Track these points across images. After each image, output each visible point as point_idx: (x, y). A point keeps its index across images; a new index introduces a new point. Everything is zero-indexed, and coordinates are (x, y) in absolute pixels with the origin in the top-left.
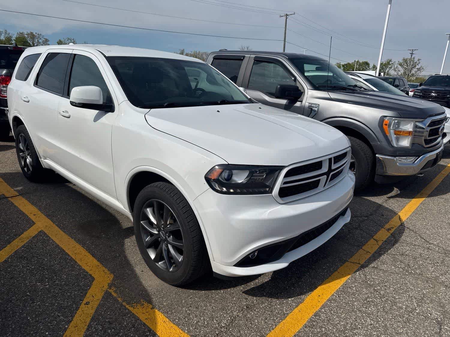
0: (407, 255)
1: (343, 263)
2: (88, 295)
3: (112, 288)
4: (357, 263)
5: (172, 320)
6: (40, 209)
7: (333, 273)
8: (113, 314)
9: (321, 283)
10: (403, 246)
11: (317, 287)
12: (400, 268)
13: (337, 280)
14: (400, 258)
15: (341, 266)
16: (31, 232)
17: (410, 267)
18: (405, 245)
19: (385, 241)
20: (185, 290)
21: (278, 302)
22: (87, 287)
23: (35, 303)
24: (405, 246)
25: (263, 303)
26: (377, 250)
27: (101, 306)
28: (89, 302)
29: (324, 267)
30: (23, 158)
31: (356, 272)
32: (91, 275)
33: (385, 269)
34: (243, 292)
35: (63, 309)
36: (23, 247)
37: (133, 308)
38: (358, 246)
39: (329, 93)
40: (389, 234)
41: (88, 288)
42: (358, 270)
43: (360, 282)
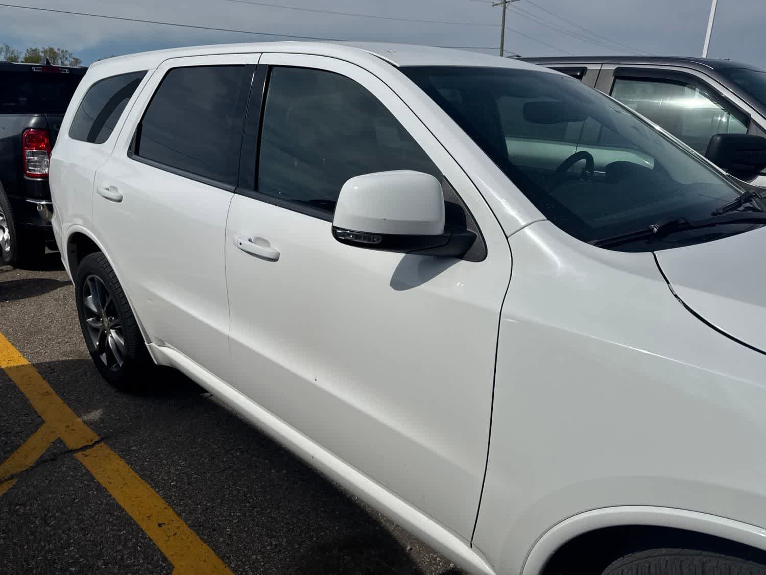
30: (96, 330)
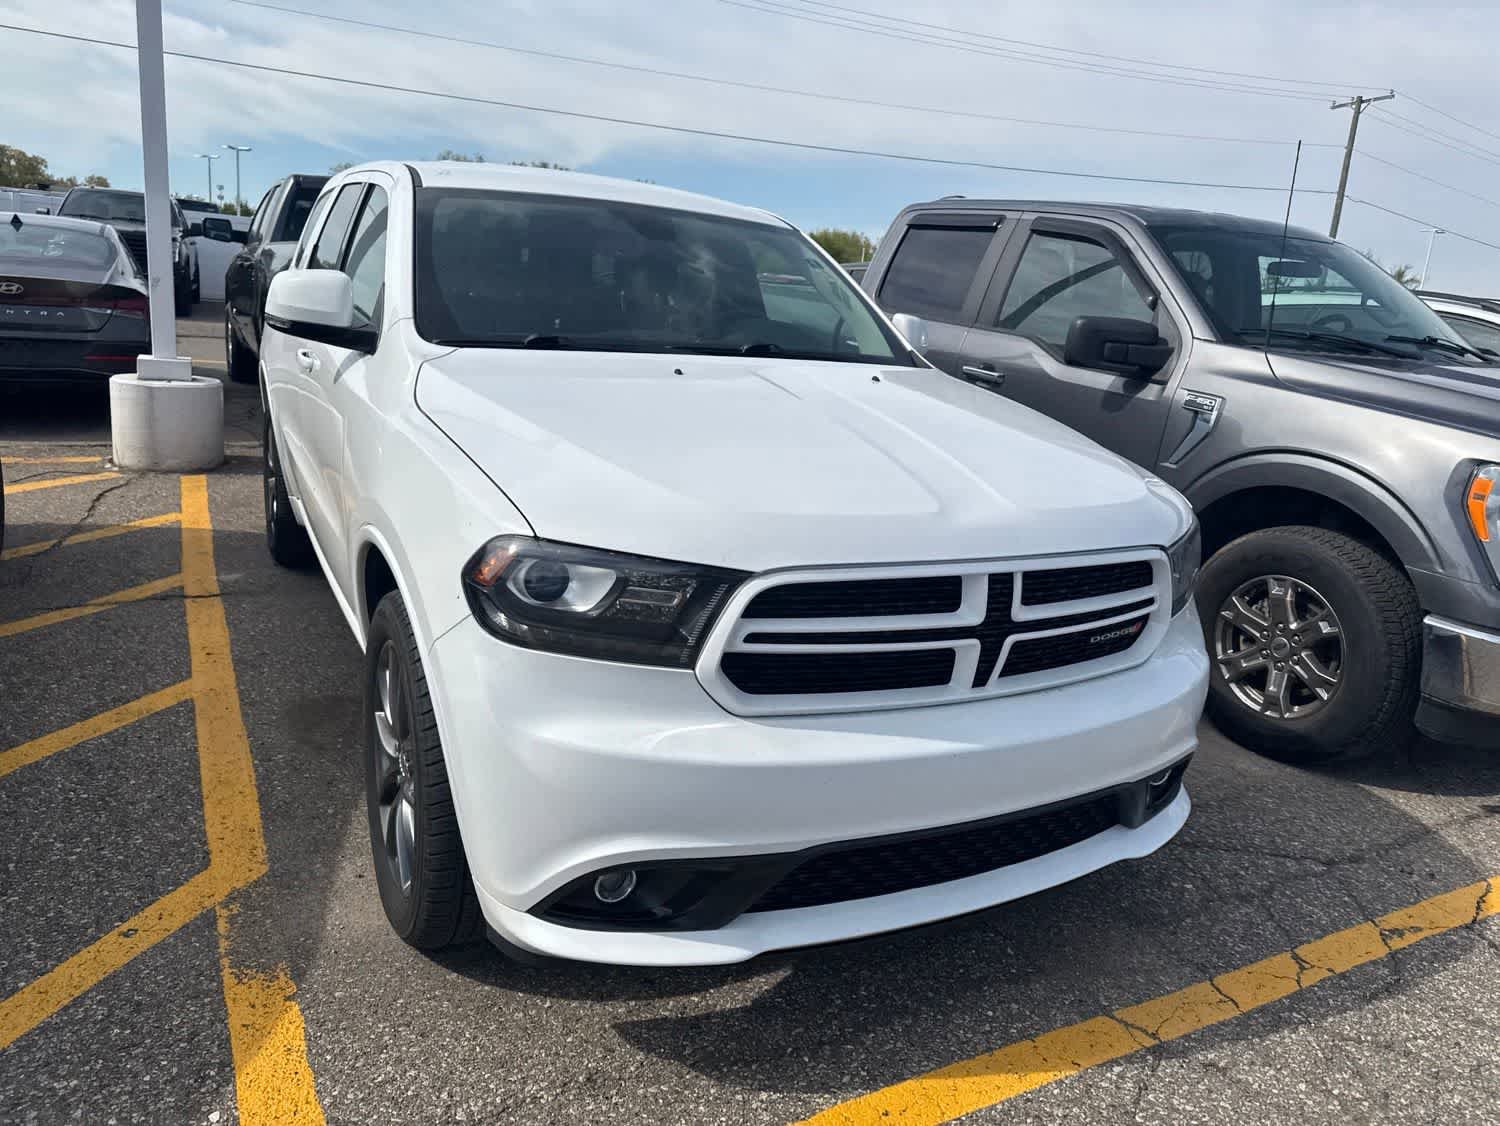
0: (1407, 1054)
1: (1085, 1017)
2: (149, 911)
3: (231, 907)
4: (1145, 1032)
5: (314, 1051)
6: (233, 642)
7: (1008, 1040)
8: (169, 984)
9: (932, 1069)
10: (1412, 1012)
11: (905, 1080)
12: (1336, 1097)
13: (1003, 1076)
14: (1365, 1057)
15: (1068, 1023)
16: (163, 700)
17: (1385, 1107)
18: (1428, 1009)
19: (1343, 976)
20: (435, 969)
21: (712, 1091)
22: (169, 886)
23: (5, 898)
24: (1422, 1014)
25: (657, 1080)
26: (1280, 1000)
27: (160, 948)
28: (136, 931)
29: (990, 1013)
31: (1115, 1062)
32: (208, 853)
33: (1256, 1086)
34: (614, 1027)
35: (55, 933)
36: (107, 736)
37: (236, 981)
38: (1203, 969)
39: (1269, 356)
40: (1381, 952)
41: (170, 888)
42: (1129, 1059)
43: (1098, 1107)
